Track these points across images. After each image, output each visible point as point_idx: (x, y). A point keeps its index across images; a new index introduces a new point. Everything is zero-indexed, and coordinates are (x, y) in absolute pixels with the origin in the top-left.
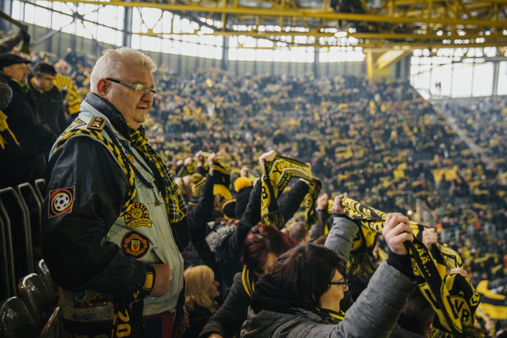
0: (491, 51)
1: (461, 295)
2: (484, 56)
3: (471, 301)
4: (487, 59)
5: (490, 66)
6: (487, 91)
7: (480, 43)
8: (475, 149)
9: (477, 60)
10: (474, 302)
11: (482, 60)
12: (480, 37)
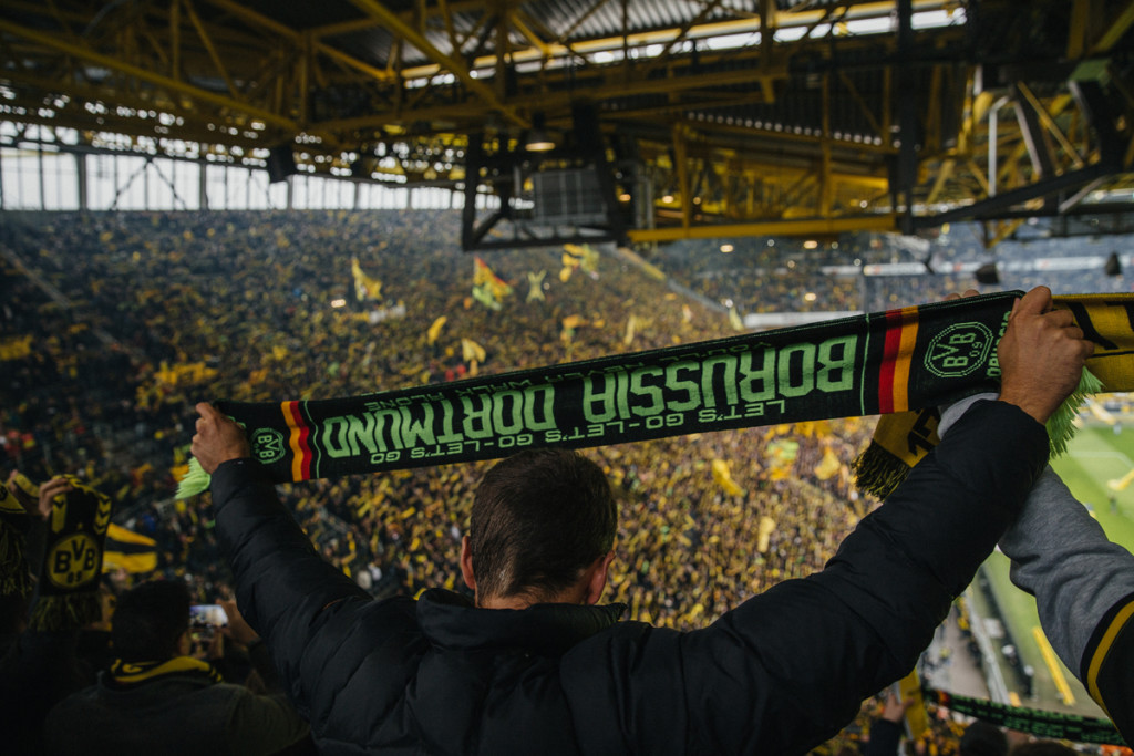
0: (69, 136)
1: (80, 532)
2: (57, 142)
3: (96, 528)
4: (63, 148)
5: (68, 161)
6: (70, 202)
7: (47, 118)
8: (59, 301)
9: (46, 148)
10: (100, 528)
11: (54, 148)
12: (46, 107)
